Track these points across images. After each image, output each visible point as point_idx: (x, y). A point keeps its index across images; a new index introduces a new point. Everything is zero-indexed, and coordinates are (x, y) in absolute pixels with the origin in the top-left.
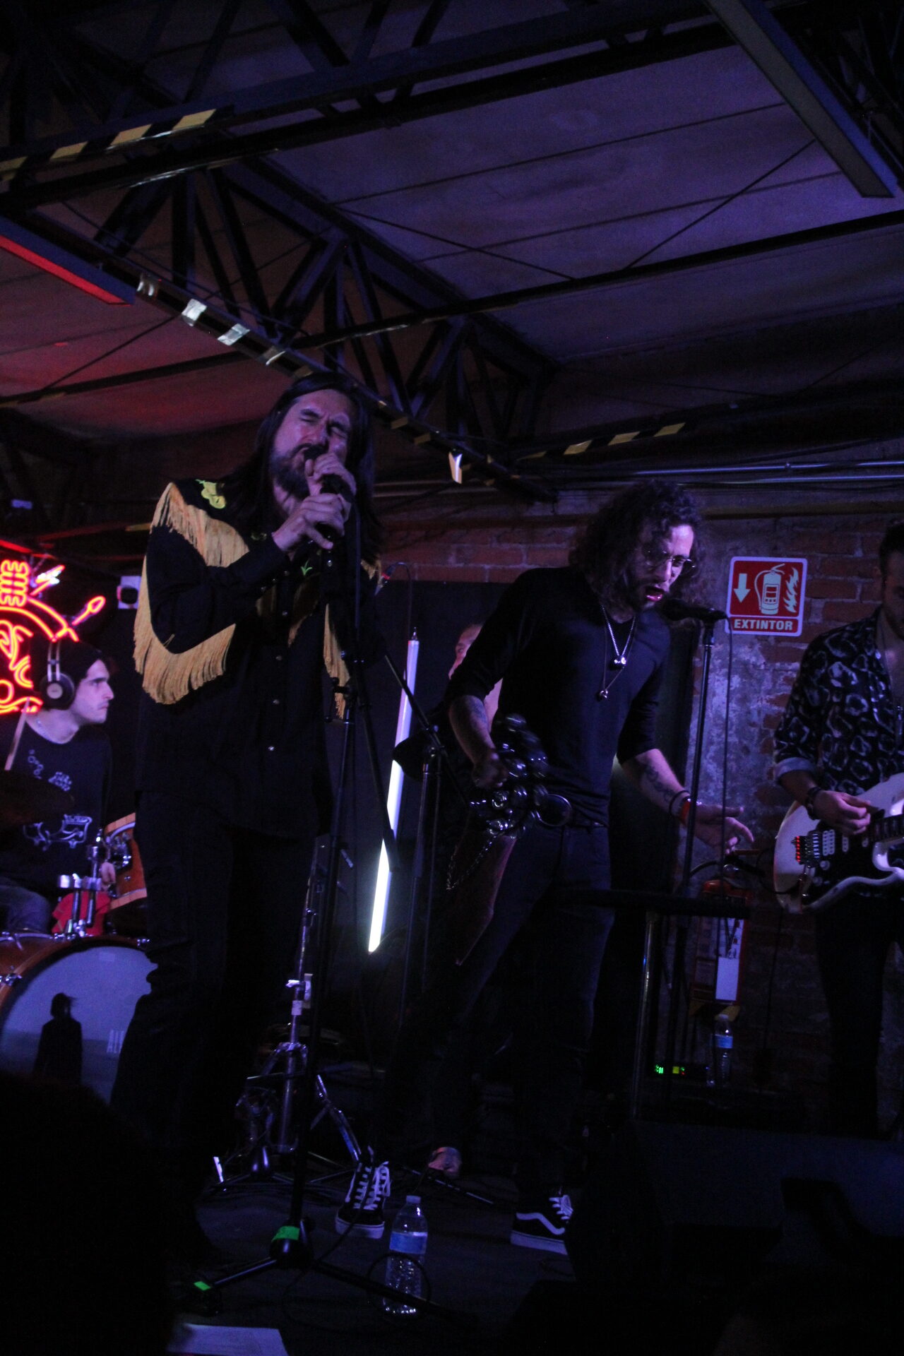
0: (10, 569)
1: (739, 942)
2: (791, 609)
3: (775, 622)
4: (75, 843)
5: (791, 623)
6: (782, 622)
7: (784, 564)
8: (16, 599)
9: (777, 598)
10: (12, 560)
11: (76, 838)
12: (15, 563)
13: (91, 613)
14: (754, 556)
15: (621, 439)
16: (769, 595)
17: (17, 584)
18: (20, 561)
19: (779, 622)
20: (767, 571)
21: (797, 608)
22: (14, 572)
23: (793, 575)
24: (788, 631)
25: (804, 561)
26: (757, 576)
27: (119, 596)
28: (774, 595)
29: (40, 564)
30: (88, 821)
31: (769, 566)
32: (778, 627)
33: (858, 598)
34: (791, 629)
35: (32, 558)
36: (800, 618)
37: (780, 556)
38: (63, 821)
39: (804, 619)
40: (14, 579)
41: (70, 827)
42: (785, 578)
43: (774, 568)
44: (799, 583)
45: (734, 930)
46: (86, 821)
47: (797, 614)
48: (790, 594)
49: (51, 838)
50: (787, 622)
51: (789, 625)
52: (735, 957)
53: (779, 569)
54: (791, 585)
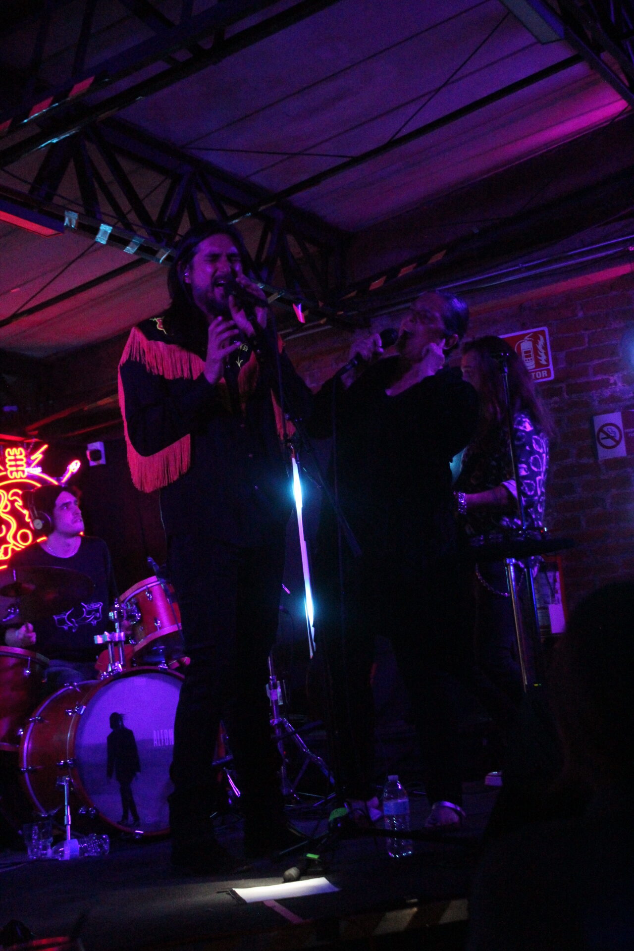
0: (12, 453)
1: (559, 592)
2: (544, 362)
3: (535, 373)
4: (95, 622)
5: (546, 372)
6: (540, 373)
7: (532, 334)
8: (20, 473)
9: (533, 357)
10: (12, 448)
11: (96, 618)
12: (14, 449)
13: (72, 473)
14: (511, 333)
15: (405, 271)
16: (526, 357)
17: (19, 463)
18: (17, 448)
19: (537, 373)
20: (521, 341)
21: (547, 360)
22: (15, 455)
23: (540, 340)
24: (545, 377)
25: (545, 329)
26: (516, 345)
27: (89, 457)
28: (530, 356)
29: (31, 446)
30: (101, 605)
31: (522, 337)
32: (537, 377)
33: (587, 345)
34: (546, 375)
35: (25, 444)
36: (551, 367)
37: (528, 328)
38: (84, 609)
39: (554, 367)
40: (16, 460)
41: (89, 613)
42: (535, 343)
43: (526, 338)
44: (545, 344)
45: (555, 585)
46: (99, 605)
47: (548, 365)
48: (541, 352)
49: (77, 623)
50: (543, 372)
51: (545, 373)
52: (559, 603)
53: (529, 337)
54: (540, 347)
